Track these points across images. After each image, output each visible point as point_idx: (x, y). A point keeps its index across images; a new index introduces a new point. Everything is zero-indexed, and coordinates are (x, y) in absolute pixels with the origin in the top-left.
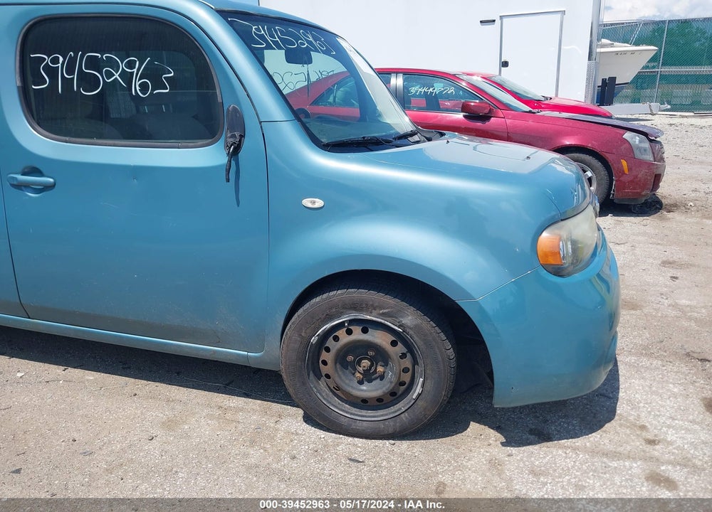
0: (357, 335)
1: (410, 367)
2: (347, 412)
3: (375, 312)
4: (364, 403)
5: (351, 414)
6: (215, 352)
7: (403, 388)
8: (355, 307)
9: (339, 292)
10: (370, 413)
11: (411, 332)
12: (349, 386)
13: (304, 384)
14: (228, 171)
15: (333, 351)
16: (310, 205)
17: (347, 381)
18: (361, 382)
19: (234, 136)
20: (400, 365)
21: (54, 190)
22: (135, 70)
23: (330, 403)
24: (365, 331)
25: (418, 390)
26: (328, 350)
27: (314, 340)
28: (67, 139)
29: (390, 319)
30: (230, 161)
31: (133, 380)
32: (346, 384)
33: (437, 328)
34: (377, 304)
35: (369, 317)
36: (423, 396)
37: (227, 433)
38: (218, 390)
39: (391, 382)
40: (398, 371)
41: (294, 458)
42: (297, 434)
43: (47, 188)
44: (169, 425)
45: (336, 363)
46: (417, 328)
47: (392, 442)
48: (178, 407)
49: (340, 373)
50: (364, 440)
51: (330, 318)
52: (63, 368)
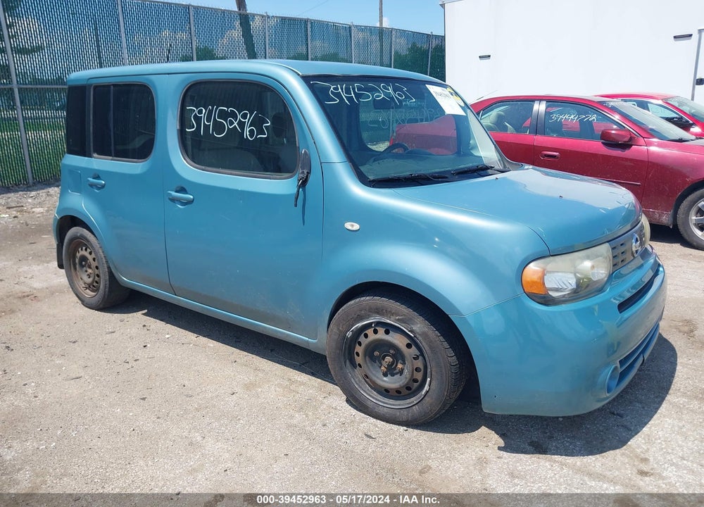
0: (381, 335)
1: (422, 368)
2: (373, 398)
3: (393, 318)
4: (386, 392)
5: (376, 399)
6: (288, 335)
7: (416, 385)
8: (379, 311)
9: (368, 298)
10: (391, 401)
11: (420, 338)
12: (375, 376)
13: (341, 369)
14: (297, 198)
15: (363, 345)
16: (350, 228)
17: (374, 372)
18: (385, 375)
19: (303, 173)
20: (413, 365)
21: (193, 204)
22: (247, 120)
23: (361, 387)
24: (387, 332)
25: (426, 388)
26: (360, 344)
27: (349, 334)
28: (203, 167)
29: (403, 325)
30: (298, 191)
31: (239, 351)
32: (373, 374)
33: (441, 338)
34: (393, 311)
35: (389, 321)
36: (429, 393)
37: (285, 399)
38: (294, 367)
39: (406, 378)
40: (411, 369)
41: (324, 425)
42: (336, 409)
43: (190, 202)
44: (249, 387)
45: (365, 357)
46: (425, 335)
47: (405, 428)
48: (261, 375)
49: (369, 365)
50: (384, 423)
51: (361, 318)
52: (196, 335)
